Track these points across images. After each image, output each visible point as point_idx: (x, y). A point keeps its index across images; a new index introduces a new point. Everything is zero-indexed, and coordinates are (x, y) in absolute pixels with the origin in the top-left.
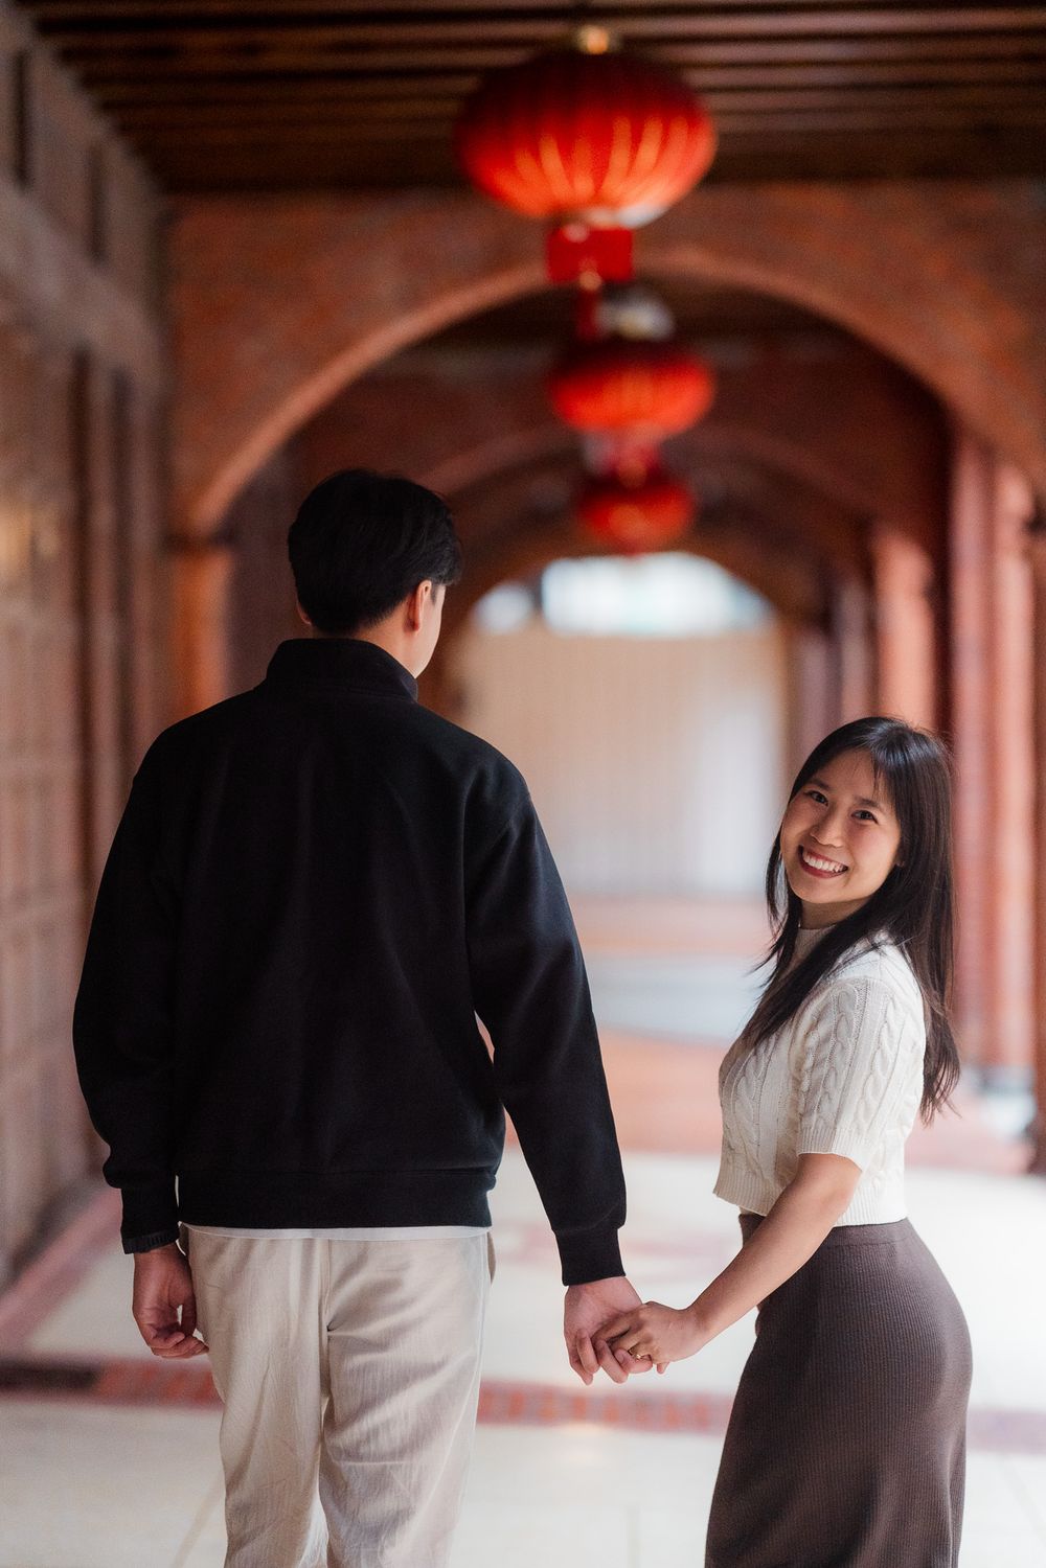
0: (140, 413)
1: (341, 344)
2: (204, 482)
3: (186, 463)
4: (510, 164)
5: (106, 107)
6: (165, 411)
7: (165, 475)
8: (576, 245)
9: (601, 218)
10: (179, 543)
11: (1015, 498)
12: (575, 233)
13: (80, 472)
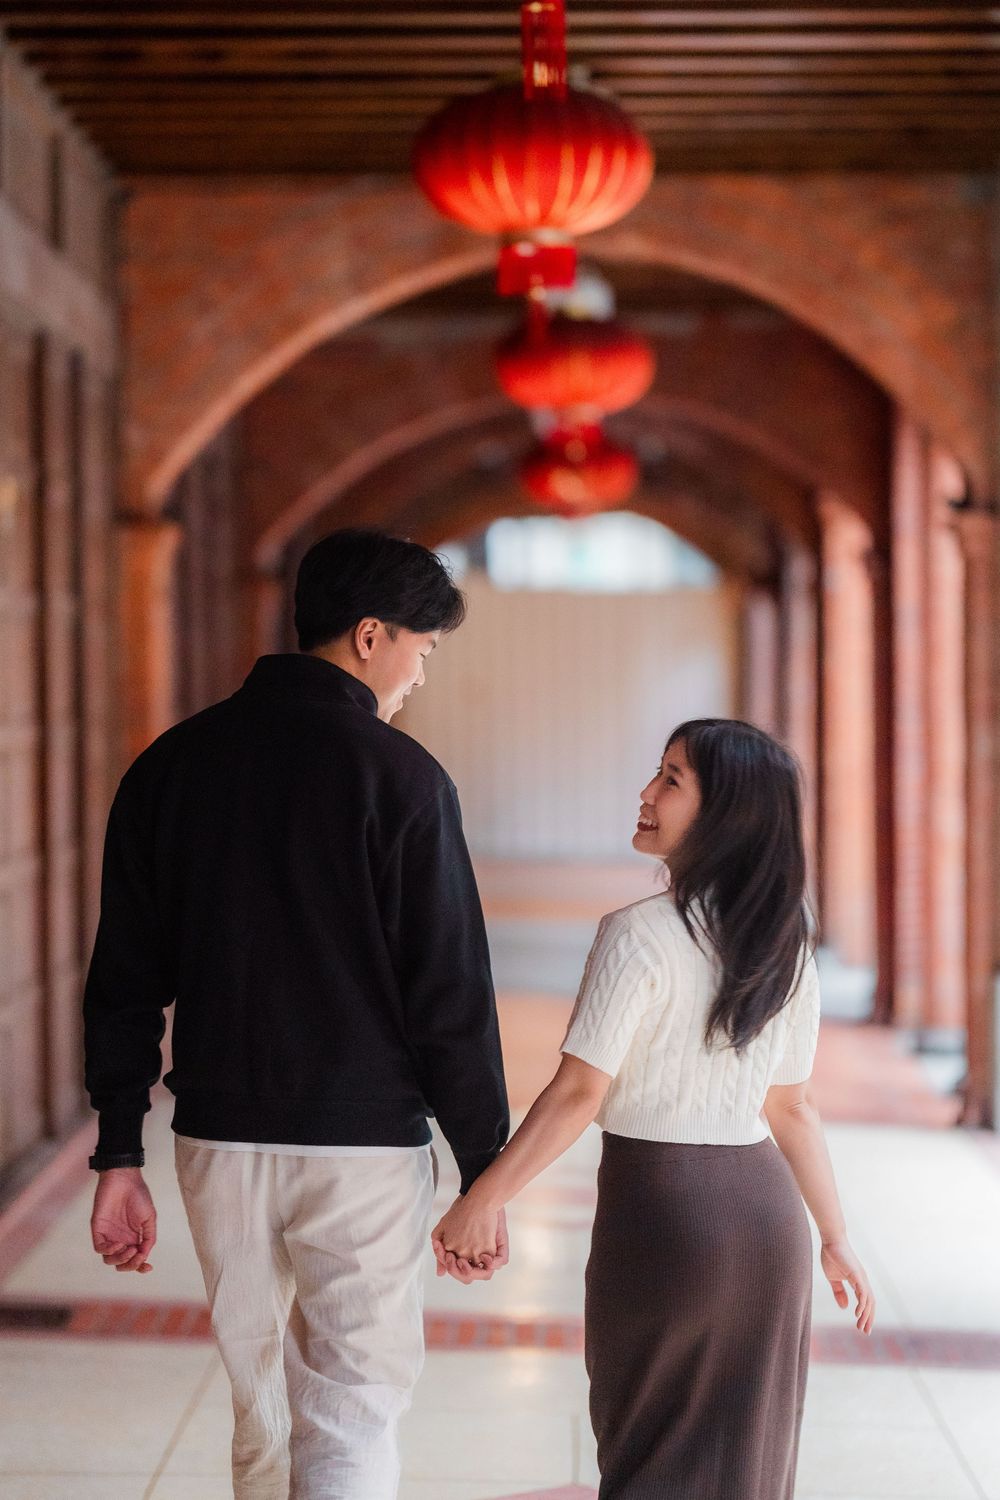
0: (93, 391)
1: (293, 324)
2: (156, 457)
3: (135, 437)
4: (463, 183)
5: (65, 101)
6: (117, 385)
7: (116, 449)
8: (525, 260)
9: (550, 237)
10: (129, 517)
11: (949, 481)
12: (525, 250)
13: (38, 451)
